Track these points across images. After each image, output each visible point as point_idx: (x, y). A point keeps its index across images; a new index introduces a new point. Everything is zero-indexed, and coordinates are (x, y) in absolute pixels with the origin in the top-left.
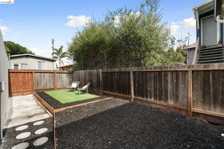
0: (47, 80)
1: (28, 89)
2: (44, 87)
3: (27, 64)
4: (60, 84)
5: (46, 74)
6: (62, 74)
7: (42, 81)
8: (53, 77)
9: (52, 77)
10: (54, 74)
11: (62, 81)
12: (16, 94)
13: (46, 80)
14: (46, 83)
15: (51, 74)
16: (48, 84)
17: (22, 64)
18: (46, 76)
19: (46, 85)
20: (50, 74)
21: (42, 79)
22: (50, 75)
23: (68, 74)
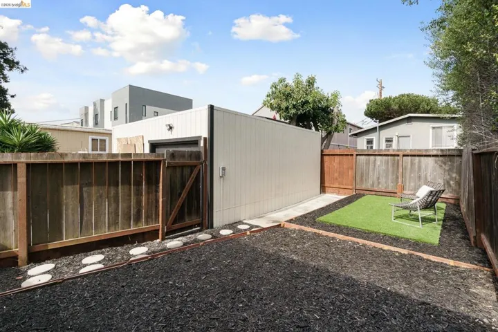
0: (381, 172)
1: (346, 185)
2: (373, 185)
3: (409, 136)
4: (412, 184)
5: (378, 158)
6: (422, 158)
7: (371, 173)
8: (396, 166)
9: (393, 164)
10: (396, 158)
11: (420, 177)
12: (330, 190)
13: (379, 172)
14: (379, 178)
15: (389, 157)
16: (383, 180)
17: (399, 137)
18: (378, 163)
19: (379, 183)
20: (386, 158)
21: (371, 169)
22: (388, 161)
23: (441, 158)
